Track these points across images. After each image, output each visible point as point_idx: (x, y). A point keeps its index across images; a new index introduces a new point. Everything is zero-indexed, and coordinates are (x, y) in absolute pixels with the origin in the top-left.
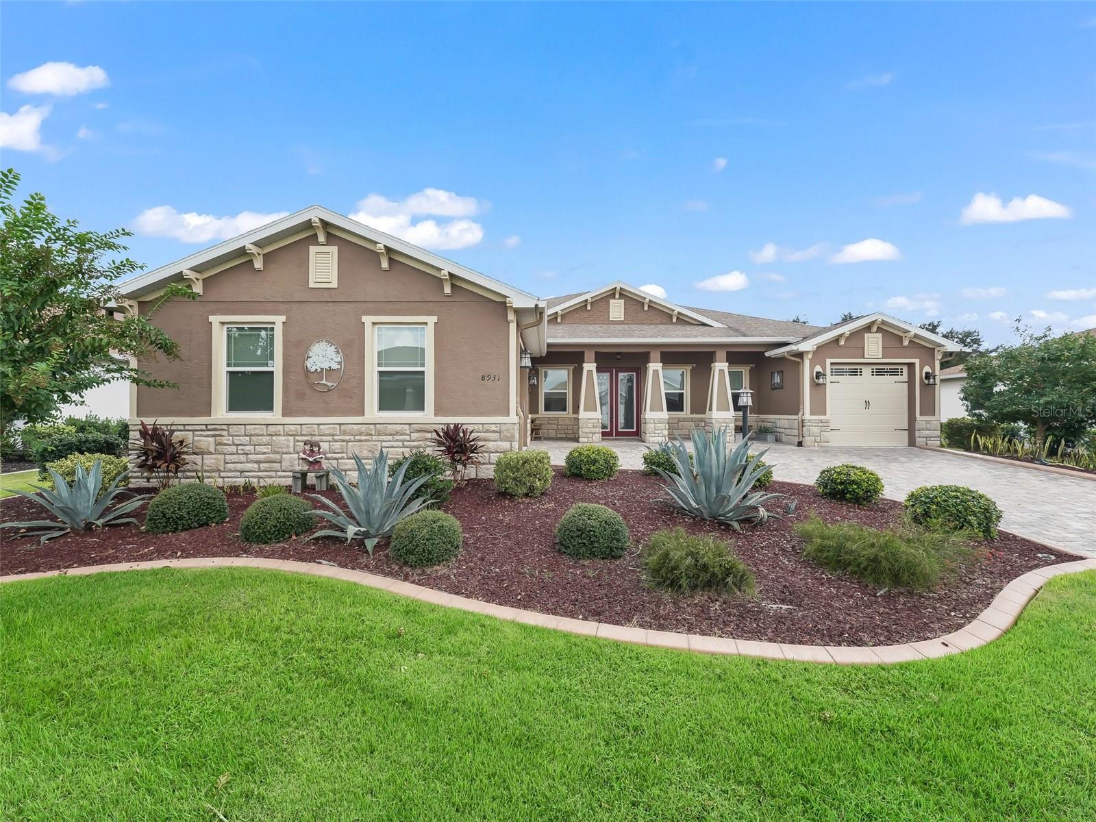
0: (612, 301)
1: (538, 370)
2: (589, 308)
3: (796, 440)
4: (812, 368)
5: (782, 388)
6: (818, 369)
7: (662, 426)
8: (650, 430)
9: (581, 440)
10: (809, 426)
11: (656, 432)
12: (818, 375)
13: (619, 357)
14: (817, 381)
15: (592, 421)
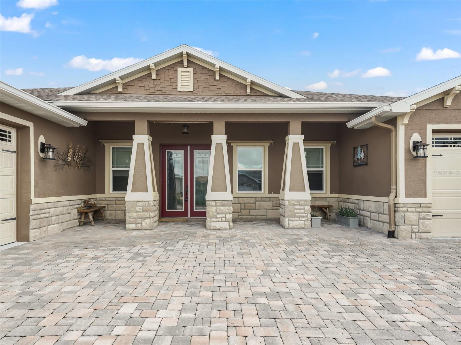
0: (180, 69)
1: (105, 145)
2: (154, 76)
3: (386, 228)
4: (408, 137)
5: (367, 164)
6: (416, 137)
7: (225, 209)
8: (211, 214)
9: (128, 226)
10: (404, 211)
11: (218, 216)
12: (416, 146)
13: (186, 130)
14: (414, 153)
15: (141, 204)
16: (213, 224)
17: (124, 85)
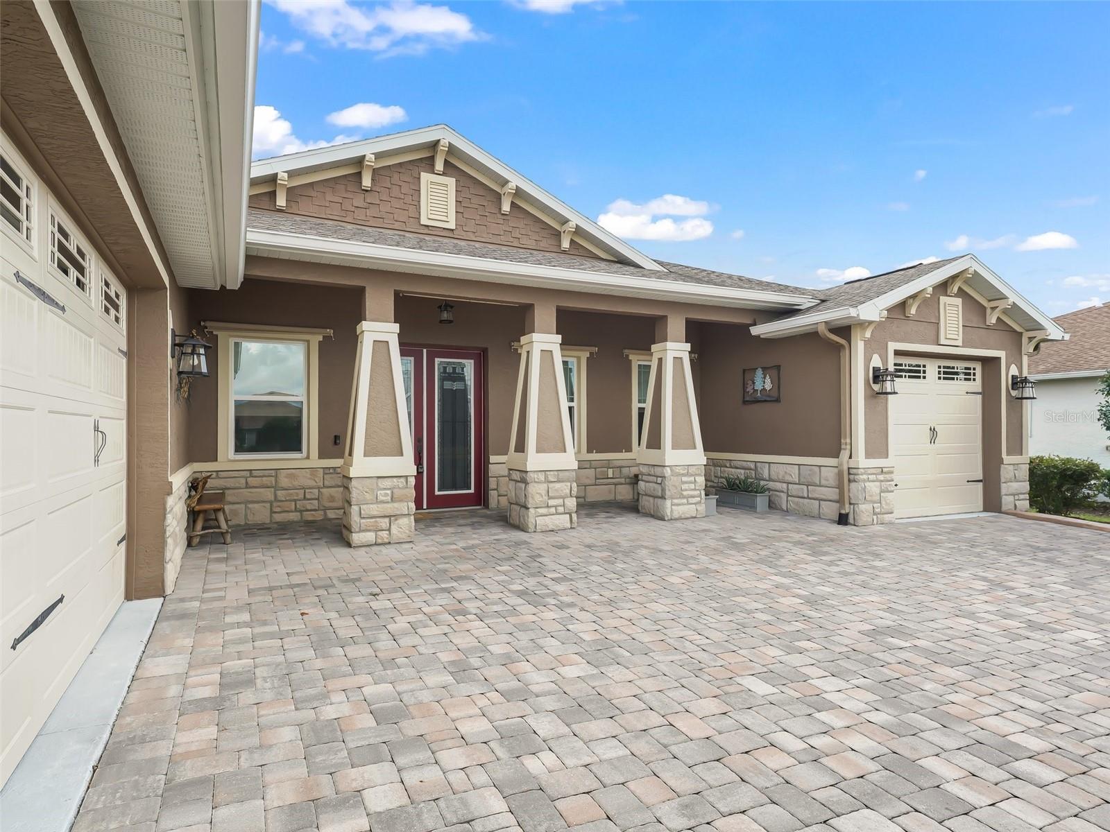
1: (217, 336)
2: (367, 182)
4: (868, 360)
5: (778, 400)
6: (876, 362)
7: (564, 488)
8: (538, 499)
9: (356, 538)
10: (864, 481)
11: (551, 502)
12: (877, 374)
13: (445, 316)
14: (876, 387)
15: (388, 483)
16: (540, 521)
17: (290, 191)
